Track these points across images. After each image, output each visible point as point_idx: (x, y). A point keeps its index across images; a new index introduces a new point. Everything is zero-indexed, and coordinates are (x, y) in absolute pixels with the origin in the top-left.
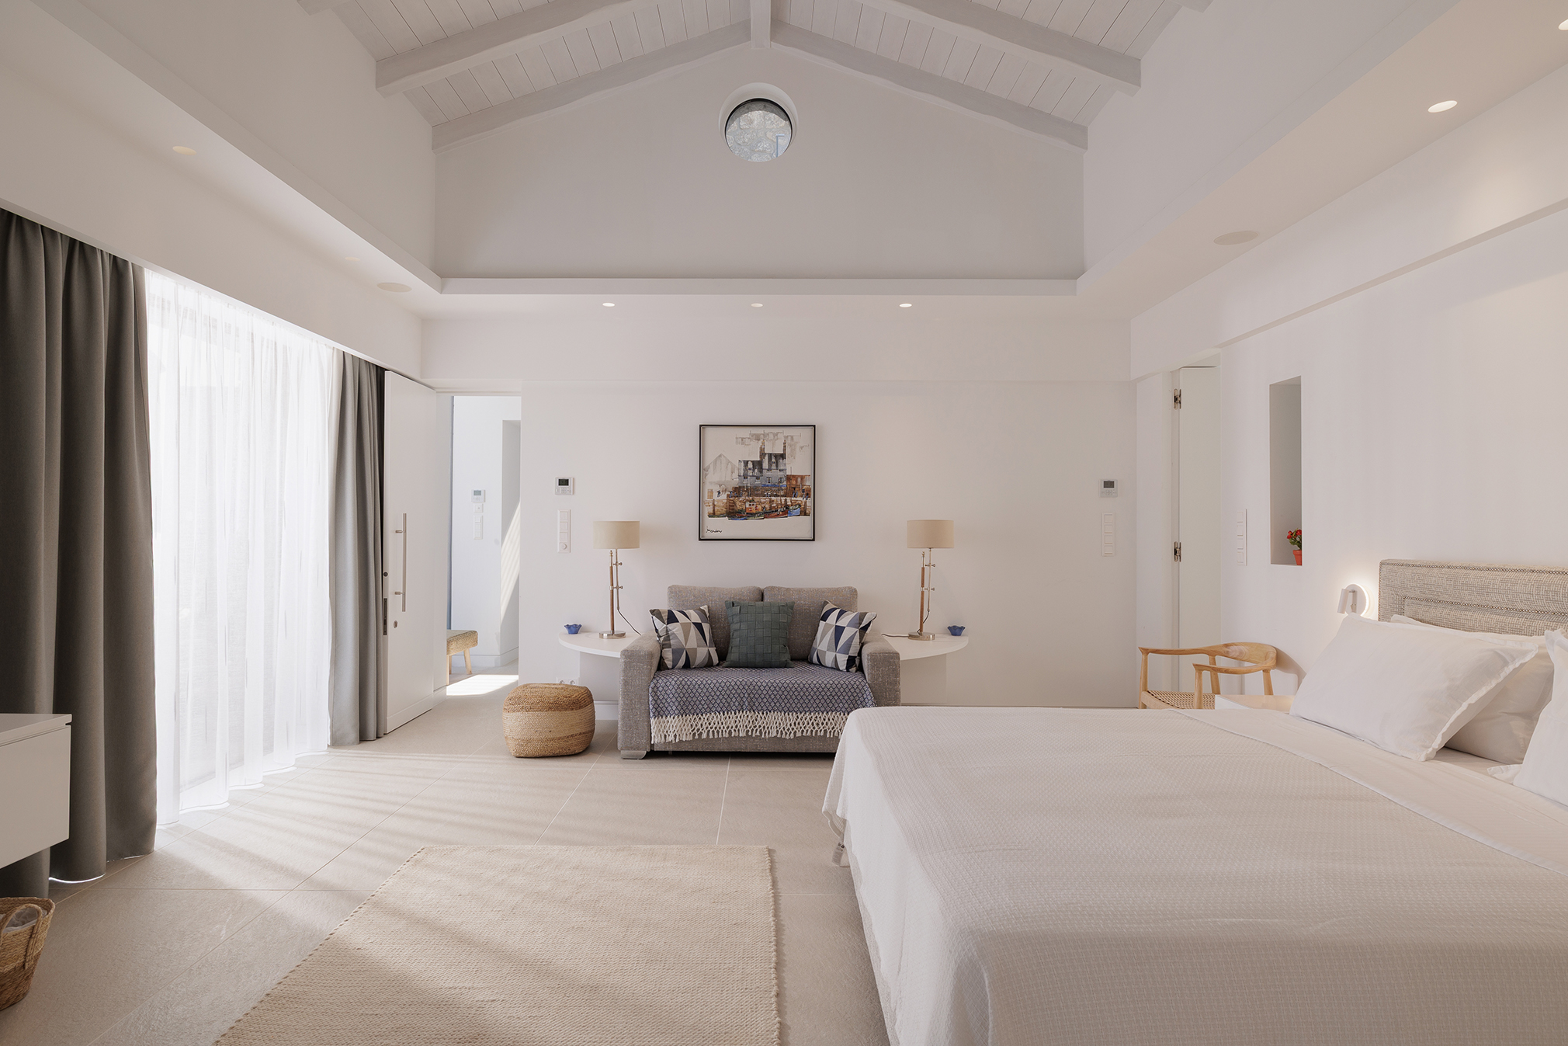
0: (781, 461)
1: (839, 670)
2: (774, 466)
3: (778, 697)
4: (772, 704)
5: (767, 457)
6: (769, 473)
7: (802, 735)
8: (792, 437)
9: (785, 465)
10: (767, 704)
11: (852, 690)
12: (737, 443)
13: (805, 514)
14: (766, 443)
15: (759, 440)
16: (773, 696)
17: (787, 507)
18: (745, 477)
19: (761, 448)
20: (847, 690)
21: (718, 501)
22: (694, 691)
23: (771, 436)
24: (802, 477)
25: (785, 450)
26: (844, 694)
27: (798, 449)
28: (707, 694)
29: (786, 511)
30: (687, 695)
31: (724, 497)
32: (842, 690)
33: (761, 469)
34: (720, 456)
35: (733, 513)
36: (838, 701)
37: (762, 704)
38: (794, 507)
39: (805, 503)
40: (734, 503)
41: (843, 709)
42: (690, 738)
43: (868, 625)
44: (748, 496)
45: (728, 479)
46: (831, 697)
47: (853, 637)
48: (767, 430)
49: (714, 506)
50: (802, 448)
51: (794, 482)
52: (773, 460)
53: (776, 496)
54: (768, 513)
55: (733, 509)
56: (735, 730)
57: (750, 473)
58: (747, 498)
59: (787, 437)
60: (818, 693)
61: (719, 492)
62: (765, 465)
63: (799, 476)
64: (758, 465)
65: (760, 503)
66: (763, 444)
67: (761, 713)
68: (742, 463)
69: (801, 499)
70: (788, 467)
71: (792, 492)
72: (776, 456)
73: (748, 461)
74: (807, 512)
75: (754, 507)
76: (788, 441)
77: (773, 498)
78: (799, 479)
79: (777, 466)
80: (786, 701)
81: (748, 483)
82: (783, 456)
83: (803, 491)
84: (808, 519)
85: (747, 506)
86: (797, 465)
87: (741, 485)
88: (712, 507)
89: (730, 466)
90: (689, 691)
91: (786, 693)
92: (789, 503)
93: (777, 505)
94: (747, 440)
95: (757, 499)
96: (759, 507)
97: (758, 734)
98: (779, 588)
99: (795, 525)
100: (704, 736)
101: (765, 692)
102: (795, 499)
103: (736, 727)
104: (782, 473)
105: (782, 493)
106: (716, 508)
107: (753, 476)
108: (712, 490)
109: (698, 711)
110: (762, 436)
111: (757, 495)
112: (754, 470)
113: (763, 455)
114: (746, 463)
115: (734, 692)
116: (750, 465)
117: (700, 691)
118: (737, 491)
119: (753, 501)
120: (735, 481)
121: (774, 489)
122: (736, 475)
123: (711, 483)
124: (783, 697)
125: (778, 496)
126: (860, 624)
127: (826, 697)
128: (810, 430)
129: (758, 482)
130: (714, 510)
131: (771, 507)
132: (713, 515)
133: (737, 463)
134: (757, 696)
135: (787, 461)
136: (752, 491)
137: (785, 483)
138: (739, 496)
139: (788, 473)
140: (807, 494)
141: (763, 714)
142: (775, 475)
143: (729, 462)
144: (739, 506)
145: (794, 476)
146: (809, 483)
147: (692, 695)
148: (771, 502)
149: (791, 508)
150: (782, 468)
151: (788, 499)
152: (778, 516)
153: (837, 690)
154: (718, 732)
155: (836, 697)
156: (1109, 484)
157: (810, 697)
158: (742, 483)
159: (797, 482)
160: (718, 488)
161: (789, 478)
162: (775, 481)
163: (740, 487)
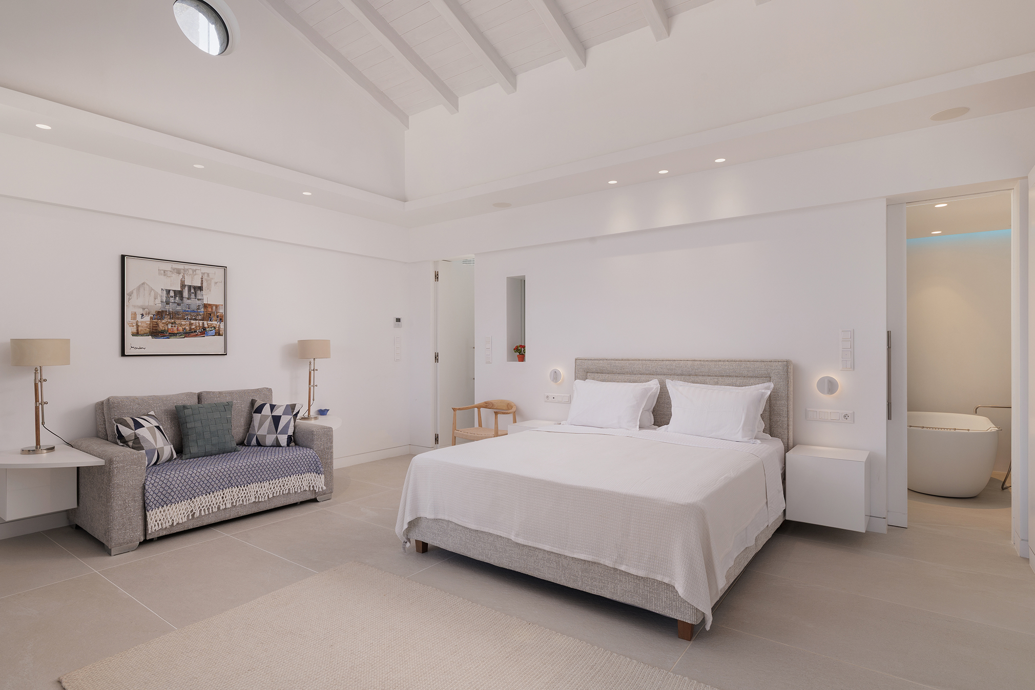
0: (199, 292)
1: (281, 446)
2: (193, 296)
3: (255, 472)
4: (251, 478)
5: (186, 288)
6: (189, 301)
7: (273, 496)
8: (208, 274)
9: (202, 295)
10: (247, 479)
11: (306, 457)
12: (160, 274)
13: (219, 335)
14: (186, 277)
15: (179, 273)
16: (251, 472)
17: (204, 329)
18: (168, 303)
19: (181, 280)
20: (302, 458)
21: (142, 322)
22: (187, 480)
23: (191, 272)
24: (217, 306)
25: (202, 283)
26: (301, 461)
27: (213, 284)
28: (199, 480)
29: (204, 332)
30: (181, 485)
31: (147, 319)
32: (299, 458)
33: (182, 298)
34: (143, 284)
35: (156, 333)
36: (297, 466)
37: (243, 480)
38: (210, 329)
39: (219, 326)
40: (157, 324)
41: (301, 472)
42: (185, 520)
43: (298, 412)
44: (170, 319)
45: (152, 303)
46: (292, 465)
47: (289, 422)
48: (187, 267)
49: (138, 326)
50: (216, 283)
51: (210, 310)
52: (192, 291)
53: (195, 319)
54: (188, 334)
55: (157, 330)
56: (222, 504)
57: (172, 300)
58: (169, 320)
59: (203, 274)
60: (283, 464)
61: (142, 315)
62: (186, 294)
63: (214, 305)
64: (179, 294)
65: (181, 325)
66: (183, 277)
67: (242, 486)
68: (165, 292)
69: (216, 323)
70: (205, 297)
71: (208, 317)
72: (195, 288)
73: (169, 291)
74: (221, 333)
75: (175, 328)
76: (205, 277)
77: (192, 321)
78: (214, 308)
79: (196, 296)
80: (261, 474)
81: (170, 308)
82: (201, 288)
83: (218, 317)
84: (222, 338)
85: (170, 327)
86: (211, 297)
87: (164, 310)
88: (135, 327)
89: (153, 293)
90: (183, 481)
91: (261, 468)
92: (206, 326)
93: (196, 327)
94: (169, 272)
95: (178, 322)
96: (181, 328)
97: (241, 502)
98: (213, 393)
99: (210, 343)
100: (197, 514)
101: (245, 470)
102: (210, 322)
103: (223, 501)
104: (199, 302)
105: (200, 317)
106: (140, 329)
107: (174, 303)
108: (135, 313)
109: (191, 496)
110: (182, 271)
111: (178, 318)
112: (175, 298)
113: (183, 286)
114: (168, 292)
115: (221, 474)
116: (172, 294)
117: (192, 479)
118: (160, 314)
119: (175, 323)
120: (159, 306)
121: (193, 314)
122: (158, 301)
123: (134, 306)
124: (259, 471)
125: (197, 320)
126: (293, 412)
127: (289, 465)
128: (222, 270)
129: (179, 308)
130: (137, 330)
131: (190, 329)
132: (137, 334)
133: (160, 292)
134: (239, 474)
135: (204, 292)
136: (174, 315)
137: (202, 310)
138: (162, 318)
139: (205, 302)
140: (221, 319)
141: (244, 486)
142: (194, 303)
143: (153, 289)
144: (161, 327)
145: (210, 305)
146: (221, 311)
147: (185, 484)
148: (191, 324)
149: (208, 329)
150: (200, 298)
151: (205, 322)
152: (196, 336)
153: (296, 459)
154: (208, 509)
155: (295, 464)
156: (398, 320)
157: (278, 468)
158: (165, 308)
159: (212, 309)
160: (141, 311)
161: (205, 306)
162: (194, 307)
163: (162, 311)
